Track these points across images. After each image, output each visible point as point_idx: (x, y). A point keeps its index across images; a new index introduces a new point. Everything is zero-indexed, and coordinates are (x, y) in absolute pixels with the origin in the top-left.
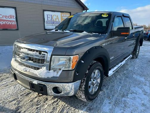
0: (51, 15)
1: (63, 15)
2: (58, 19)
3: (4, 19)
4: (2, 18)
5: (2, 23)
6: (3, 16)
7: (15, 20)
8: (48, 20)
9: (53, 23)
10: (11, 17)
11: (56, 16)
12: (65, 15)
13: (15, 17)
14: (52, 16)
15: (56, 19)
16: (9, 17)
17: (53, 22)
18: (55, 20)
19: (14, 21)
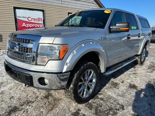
3: (33, 21)
4: (31, 21)
5: (31, 25)
6: (32, 19)
7: (42, 22)
10: (39, 19)
13: (42, 20)
16: (38, 20)
19: (42, 24)
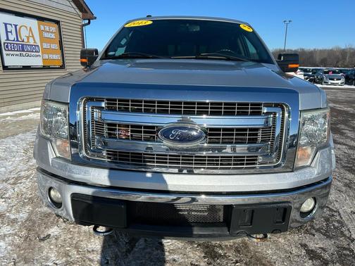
0: (16, 26)
1: (42, 28)
2: (33, 36)
8: (8, 39)
9: (23, 51)
11: (28, 29)
12: (47, 29)
14: (18, 27)
15: (28, 38)
17: (23, 45)
18: (26, 40)
